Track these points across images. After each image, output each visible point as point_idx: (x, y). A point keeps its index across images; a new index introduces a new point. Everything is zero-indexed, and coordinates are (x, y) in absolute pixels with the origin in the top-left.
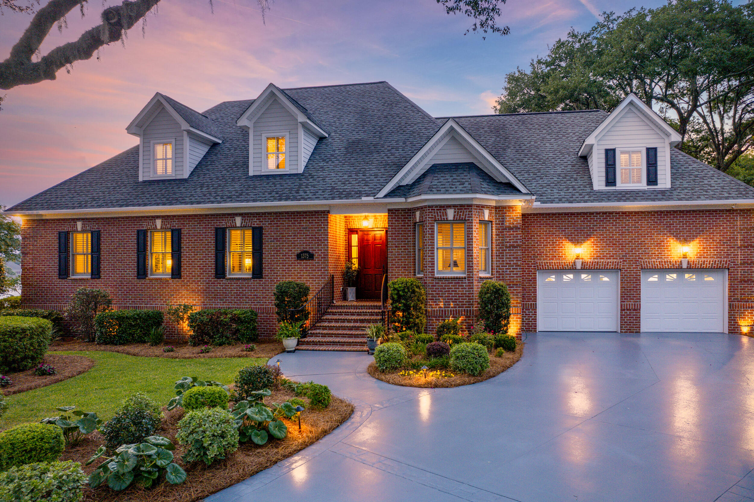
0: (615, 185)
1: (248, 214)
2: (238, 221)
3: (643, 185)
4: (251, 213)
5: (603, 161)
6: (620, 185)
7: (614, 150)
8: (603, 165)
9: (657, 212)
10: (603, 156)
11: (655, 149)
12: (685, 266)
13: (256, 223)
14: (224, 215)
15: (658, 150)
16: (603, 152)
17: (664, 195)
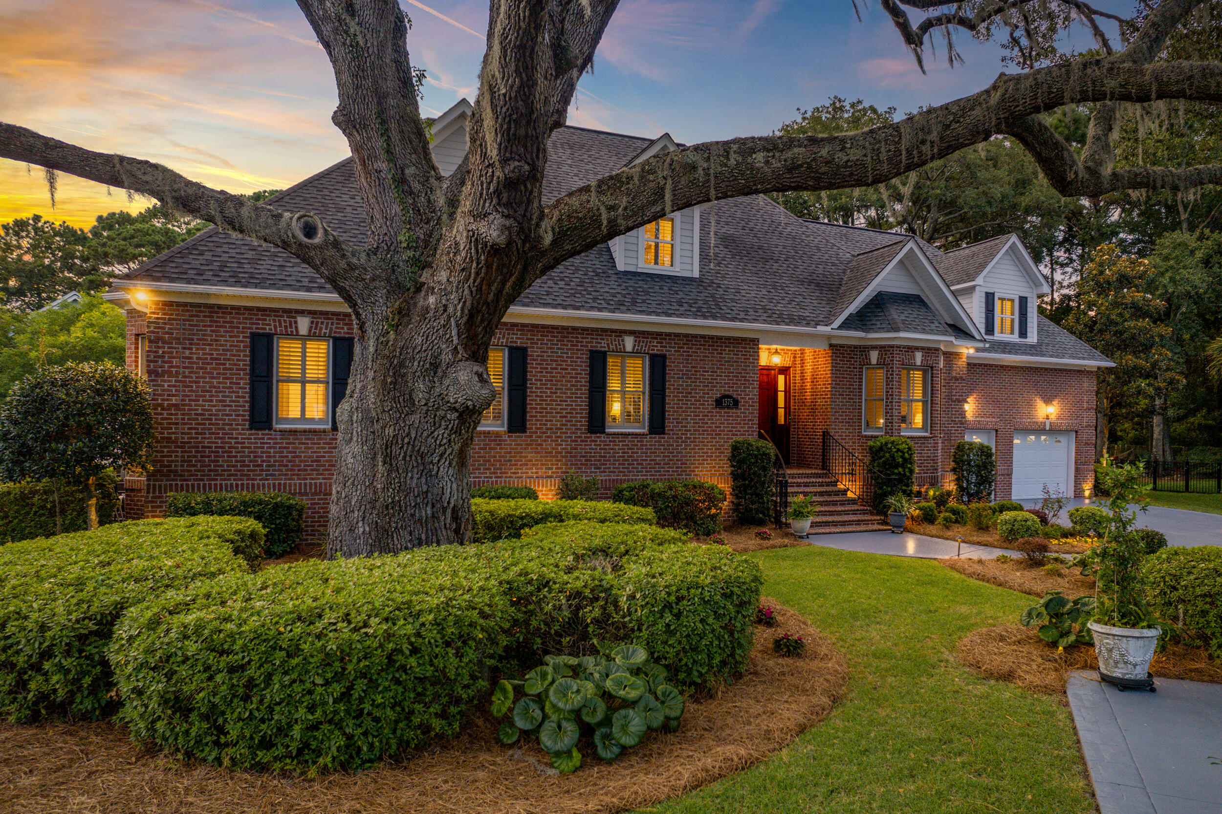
0: (993, 335)
1: (643, 333)
2: (629, 343)
3: (1015, 338)
4: (649, 333)
5: (984, 305)
6: (998, 336)
7: (993, 294)
8: (984, 310)
9: (1027, 368)
10: (984, 300)
11: (1026, 298)
12: (1048, 428)
13: (656, 348)
14: (605, 330)
15: (1029, 300)
16: (984, 295)
17: (1032, 349)
